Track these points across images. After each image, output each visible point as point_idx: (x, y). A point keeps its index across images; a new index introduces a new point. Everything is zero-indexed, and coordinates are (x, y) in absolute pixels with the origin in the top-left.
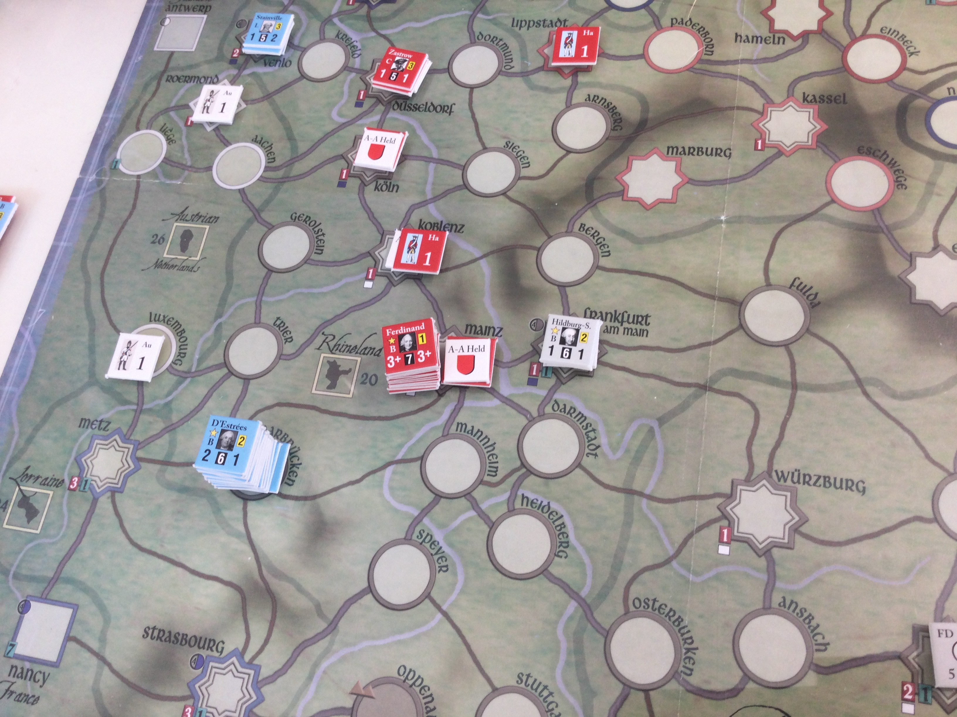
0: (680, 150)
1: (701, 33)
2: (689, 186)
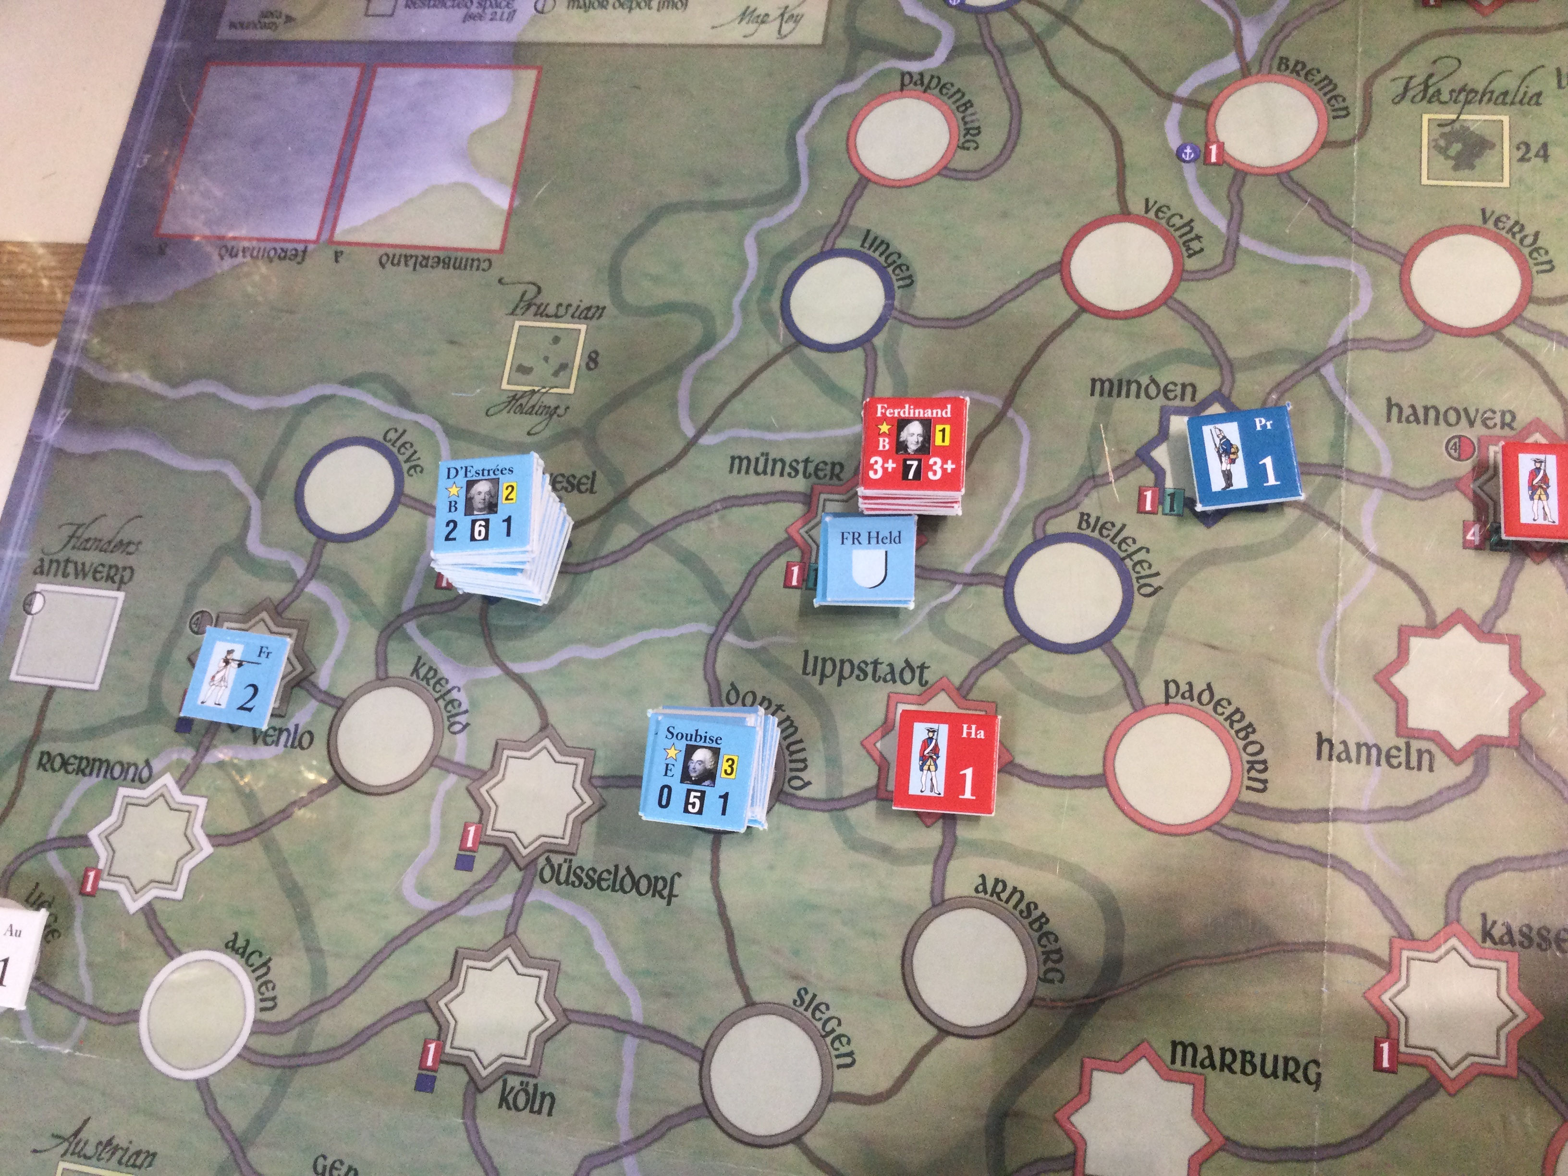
0: (1202, 1054)
1: (1237, 726)
2: (1225, 1159)
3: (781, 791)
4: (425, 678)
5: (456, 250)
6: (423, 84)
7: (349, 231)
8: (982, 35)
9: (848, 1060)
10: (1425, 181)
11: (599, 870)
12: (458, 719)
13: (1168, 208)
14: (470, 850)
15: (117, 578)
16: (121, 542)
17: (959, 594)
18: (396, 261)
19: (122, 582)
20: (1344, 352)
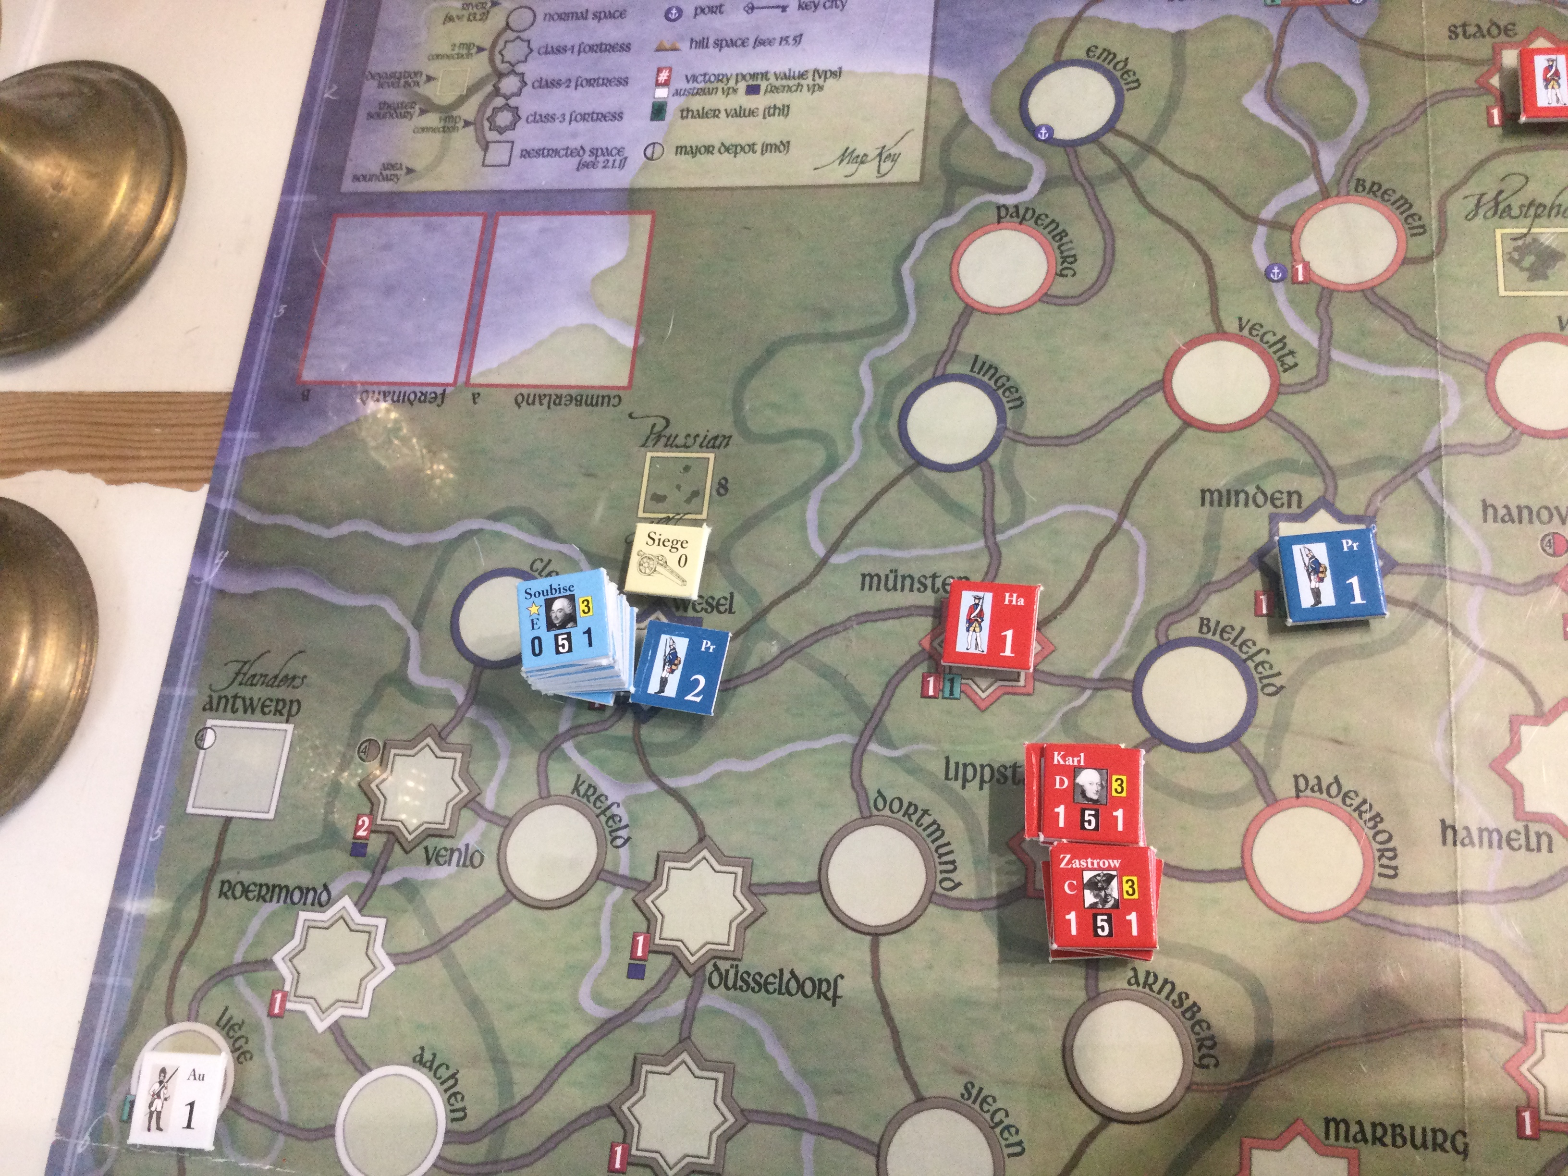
0: (1354, 1129)
1: (1365, 816)
3: (933, 893)
4: (585, 794)
5: (588, 387)
6: (543, 231)
7: (482, 374)
8: (1071, 167)
9: (1018, 1149)
10: (1502, 292)
11: (765, 974)
12: (620, 833)
13: (1261, 326)
14: (640, 959)
15: (285, 711)
16: (286, 676)
17: (1089, 699)
18: (530, 401)
19: (290, 715)
20: (1440, 457)
